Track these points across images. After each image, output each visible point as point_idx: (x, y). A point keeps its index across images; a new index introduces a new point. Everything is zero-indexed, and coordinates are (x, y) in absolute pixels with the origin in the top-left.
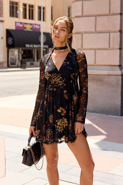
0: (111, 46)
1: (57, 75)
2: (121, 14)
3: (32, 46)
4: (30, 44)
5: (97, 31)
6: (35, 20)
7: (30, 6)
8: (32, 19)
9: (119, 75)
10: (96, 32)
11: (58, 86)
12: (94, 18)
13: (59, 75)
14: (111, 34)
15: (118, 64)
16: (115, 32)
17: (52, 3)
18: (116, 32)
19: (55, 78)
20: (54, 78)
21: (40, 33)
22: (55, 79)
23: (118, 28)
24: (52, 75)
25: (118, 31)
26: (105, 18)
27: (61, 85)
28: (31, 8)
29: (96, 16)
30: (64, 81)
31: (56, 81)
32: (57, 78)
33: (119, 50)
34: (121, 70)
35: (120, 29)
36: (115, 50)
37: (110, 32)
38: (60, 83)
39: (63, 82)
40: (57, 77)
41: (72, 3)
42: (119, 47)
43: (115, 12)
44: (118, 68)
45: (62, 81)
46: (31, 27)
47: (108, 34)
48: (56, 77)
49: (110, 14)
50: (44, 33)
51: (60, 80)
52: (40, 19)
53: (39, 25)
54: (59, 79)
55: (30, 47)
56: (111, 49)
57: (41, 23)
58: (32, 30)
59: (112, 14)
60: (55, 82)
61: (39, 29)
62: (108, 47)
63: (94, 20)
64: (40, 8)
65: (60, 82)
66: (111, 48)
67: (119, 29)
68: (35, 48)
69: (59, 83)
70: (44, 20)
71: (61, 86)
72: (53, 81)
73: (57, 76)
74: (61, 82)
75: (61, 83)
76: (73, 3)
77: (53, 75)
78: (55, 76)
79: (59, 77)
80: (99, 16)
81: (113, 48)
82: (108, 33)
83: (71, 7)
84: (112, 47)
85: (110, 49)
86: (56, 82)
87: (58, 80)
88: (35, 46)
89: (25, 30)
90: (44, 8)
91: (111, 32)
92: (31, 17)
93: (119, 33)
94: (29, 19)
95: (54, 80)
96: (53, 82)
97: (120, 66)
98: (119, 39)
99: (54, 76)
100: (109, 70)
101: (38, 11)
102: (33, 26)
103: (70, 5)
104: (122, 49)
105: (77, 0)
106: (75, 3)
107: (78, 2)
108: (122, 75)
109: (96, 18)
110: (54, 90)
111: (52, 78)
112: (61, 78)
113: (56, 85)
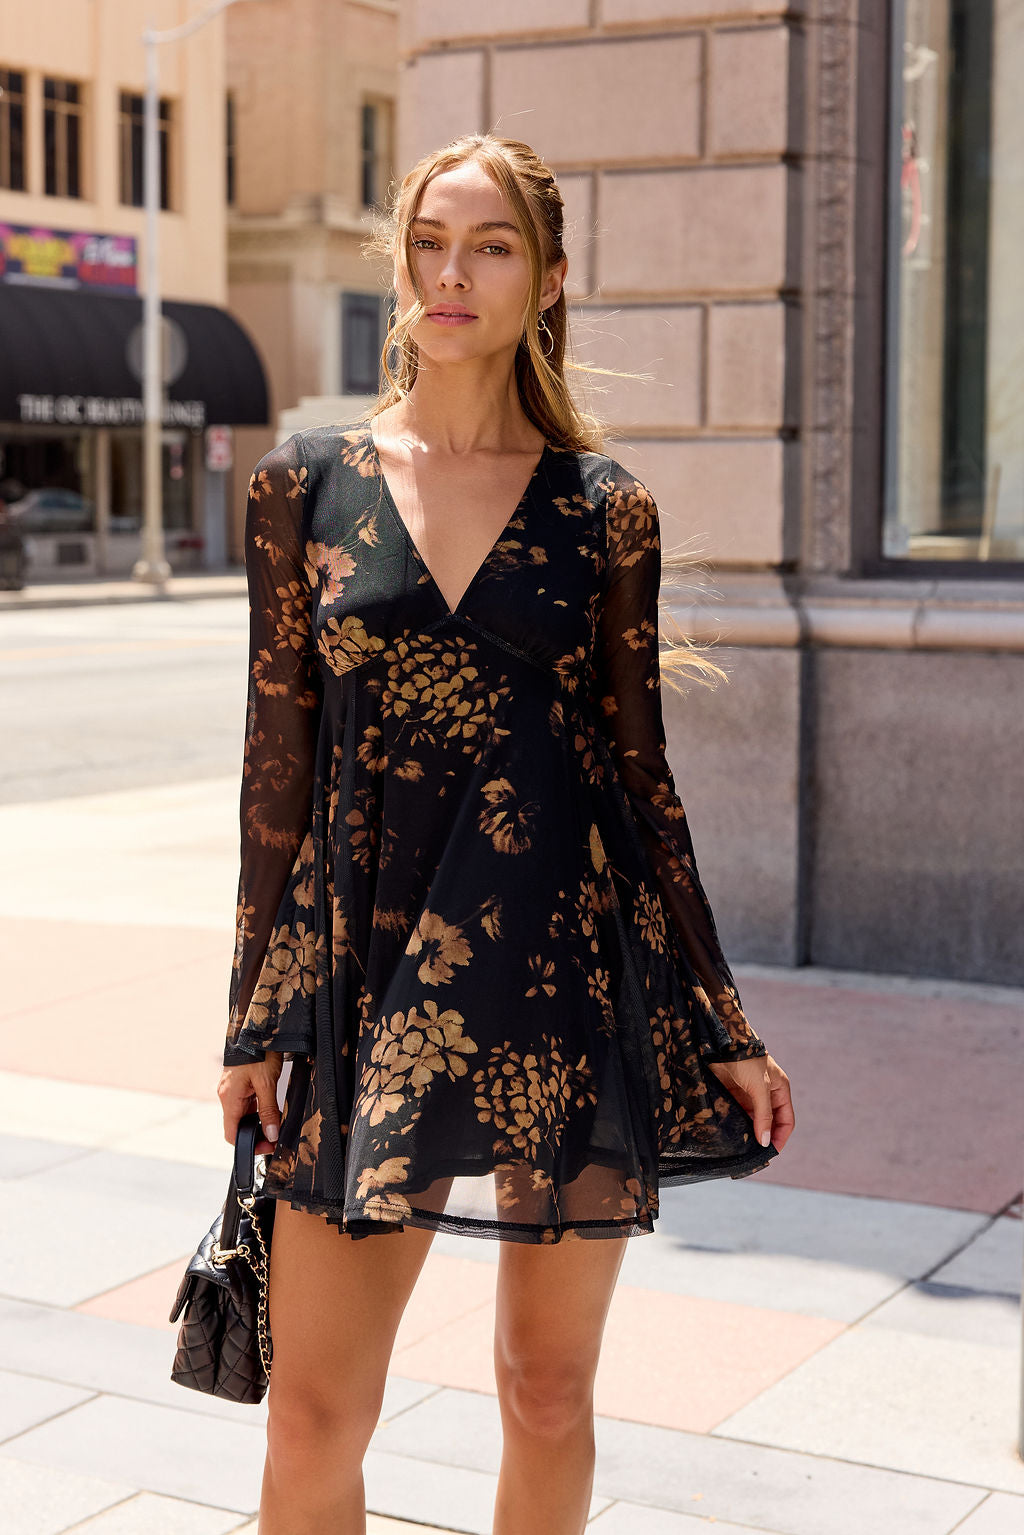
0: (716, 417)
1: (438, 646)
2: (792, 159)
3: (70, 409)
4: (56, 392)
5: (604, 295)
6: (93, 201)
7: (50, 88)
8: (75, 190)
9: (779, 646)
10: (598, 301)
11: (440, 740)
12: (580, 186)
13: (456, 651)
14: (719, 317)
15: (776, 556)
16: (744, 300)
17: (231, 67)
18: (758, 303)
19: (419, 668)
20: (407, 667)
21: (132, 309)
22: (422, 680)
23: (771, 271)
24: (390, 646)
25: (773, 296)
26: (666, 190)
27: (469, 731)
28: (63, 109)
29: (594, 173)
30: (494, 699)
31: (426, 697)
32: (436, 673)
33: (776, 448)
34: (795, 604)
35: (786, 281)
36: (750, 446)
37: (706, 300)
38: (465, 719)
39: (486, 709)
40: (437, 662)
41: (401, 66)
42: (777, 420)
43: (743, 144)
44: (773, 585)
45: (480, 703)
46: (66, 254)
47: (694, 314)
48: (432, 664)
49: (709, 161)
50: (170, 309)
51: (467, 693)
52: (133, 194)
53: (130, 245)
54: (457, 682)
55: (55, 422)
56: (717, 439)
57: (147, 223)
58: (69, 284)
59: (720, 157)
60: (418, 707)
61: (131, 273)
62: (688, 419)
63: (583, 204)
64: (132, 105)
65: (464, 709)
66: (719, 428)
67: (777, 276)
68: (96, 426)
69: (451, 719)
70: (165, 203)
71: (469, 741)
72: (398, 696)
73: (438, 654)
74: (471, 713)
75: (470, 720)
76: (412, 64)
77: (403, 648)
78: (422, 658)
79: (454, 670)
80: (622, 169)
81: (734, 428)
82: (689, 305)
83: (390, 104)
84: (727, 421)
85: (707, 433)
86: (429, 706)
87: (443, 689)
88: (96, 410)
89: (15, 279)
90: (165, 109)
91: (720, 304)
92: (65, 178)
93: (776, 313)
94: (50, 189)
95: (407, 691)
96: (401, 708)
97: (788, 569)
98: (779, 357)
99: (411, 653)
100: (703, 602)
101: (122, 128)
102: (81, 254)
103: (378, 86)
104: (807, 436)
105: (444, 47)
106: (426, 65)
107: (450, 63)
108: (809, 645)
109: (594, 192)
110: (405, 772)
111: (392, 673)
112: (470, 679)
113: (423, 734)
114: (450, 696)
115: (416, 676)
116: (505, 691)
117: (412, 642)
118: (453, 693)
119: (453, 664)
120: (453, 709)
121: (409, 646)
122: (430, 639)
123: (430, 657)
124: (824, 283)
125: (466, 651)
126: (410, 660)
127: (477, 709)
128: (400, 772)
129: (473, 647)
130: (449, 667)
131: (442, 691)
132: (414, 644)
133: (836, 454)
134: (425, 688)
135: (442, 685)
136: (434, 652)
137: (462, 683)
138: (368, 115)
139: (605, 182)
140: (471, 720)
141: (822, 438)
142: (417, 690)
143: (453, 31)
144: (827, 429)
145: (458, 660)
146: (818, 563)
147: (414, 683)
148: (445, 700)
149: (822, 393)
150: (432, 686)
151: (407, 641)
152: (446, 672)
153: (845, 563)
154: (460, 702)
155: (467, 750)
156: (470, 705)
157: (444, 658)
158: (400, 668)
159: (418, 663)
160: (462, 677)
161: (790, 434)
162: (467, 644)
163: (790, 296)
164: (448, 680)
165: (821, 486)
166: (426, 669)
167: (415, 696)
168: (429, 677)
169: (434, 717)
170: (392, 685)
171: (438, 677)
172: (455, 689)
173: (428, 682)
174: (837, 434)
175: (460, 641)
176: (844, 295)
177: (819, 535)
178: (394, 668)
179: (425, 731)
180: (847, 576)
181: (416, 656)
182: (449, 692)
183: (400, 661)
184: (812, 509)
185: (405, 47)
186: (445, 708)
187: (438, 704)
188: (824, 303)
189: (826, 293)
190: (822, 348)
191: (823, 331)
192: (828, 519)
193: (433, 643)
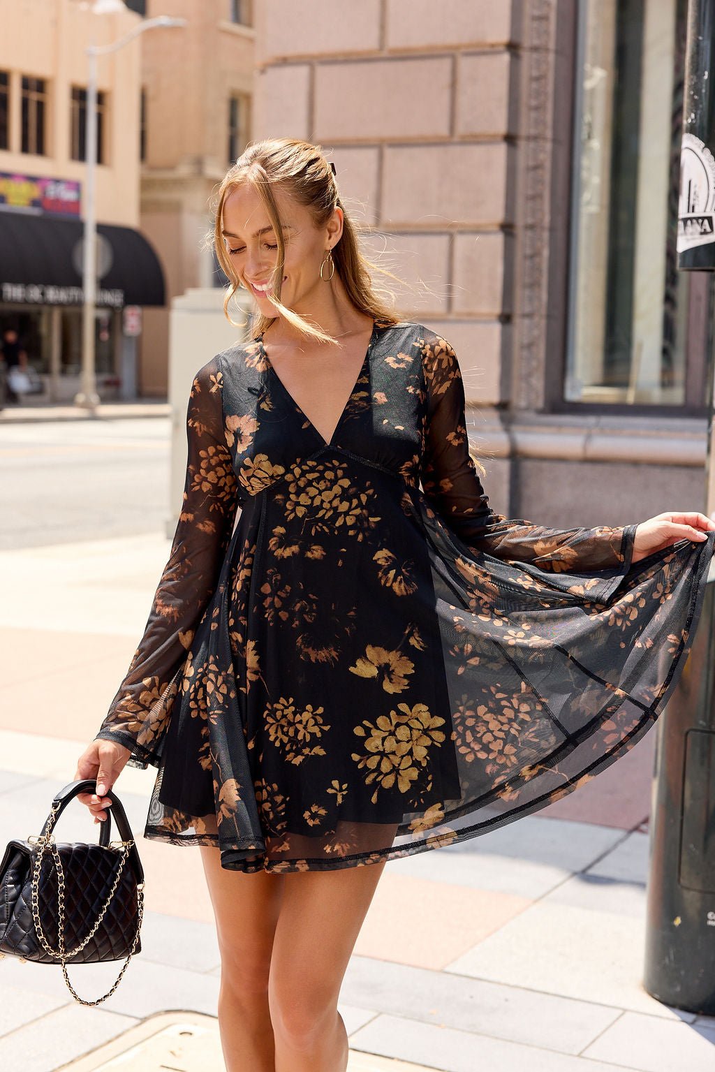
0: (458, 307)
1: (321, 468)
2: (510, 139)
3: (35, 293)
5: (387, 225)
6: (53, 157)
8: (41, 150)
9: (497, 457)
10: (382, 229)
11: (332, 529)
12: (372, 154)
13: (334, 469)
14: (461, 242)
15: (496, 398)
16: (477, 231)
17: (145, 71)
18: (486, 233)
19: (309, 483)
20: (301, 484)
22: (312, 491)
23: (495, 212)
24: (288, 471)
25: (496, 228)
26: (428, 159)
27: (350, 521)
28: (34, 97)
29: (380, 145)
30: (364, 498)
31: (317, 502)
32: (322, 485)
33: (496, 328)
34: (507, 430)
35: (506, 218)
36: (480, 327)
37: (452, 230)
38: (346, 514)
39: (360, 505)
40: (321, 478)
41: (256, 74)
42: (497, 309)
43: (479, 129)
44: (494, 416)
45: (355, 502)
46: (34, 192)
47: (444, 240)
48: (318, 480)
49: (456, 139)
50: (101, 230)
51: (345, 496)
52: (79, 153)
53: (77, 187)
54: (337, 490)
55: (26, 301)
56: (458, 321)
57: (88, 172)
58: (36, 211)
59: (464, 137)
60: (312, 510)
61: (77, 204)
62: (443, 310)
63: (373, 167)
65: (344, 506)
66: (460, 314)
67: (498, 215)
68: (52, 305)
69: (337, 515)
70: (99, 160)
71: (352, 527)
72: (298, 504)
73: (322, 473)
74: (350, 509)
76: (263, 71)
78: (310, 476)
79: (334, 482)
80: (399, 144)
81: (470, 314)
82: (441, 233)
83: (248, 97)
84: (465, 310)
85: (452, 317)
86: (320, 508)
87: (328, 495)
88: (52, 294)
90: (101, 98)
91: (462, 233)
93: (498, 240)
94: (25, 149)
95: (303, 499)
96: (301, 512)
97: (502, 407)
98: (499, 269)
99: (303, 474)
101: (73, 110)
102: (44, 191)
103: (241, 86)
104: (517, 320)
105: (284, 62)
106: (273, 73)
107: (288, 72)
108: (516, 457)
109: (381, 158)
110: (312, 554)
111: (292, 489)
112: (346, 486)
113: (319, 526)
114: (333, 499)
115: (308, 489)
116: (371, 492)
117: (303, 467)
118: (335, 497)
119: (333, 478)
120: (337, 507)
121: (302, 469)
122: (315, 464)
123: (316, 475)
124: (530, 221)
125: (340, 469)
126: (303, 479)
127: (354, 506)
128: (309, 554)
129: (345, 465)
130: (330, 481)
131: (327, 497)
132: (304, 467)
133: (536, 332)
134: (315, 496)
135: (327, 493)
136: (318, 471)
137: (340, 490)
138: (233, 104)
139: (389, 152)
140: (350, 513)
141: (527, 322)
142: (310, 498)
143: (290, 51)
144: (529, 316)
145: (336, 475)
146: (523, 403)
147: (307, 493)
148: (330, 502)
149: (527, 292)
150: (320, 494)
151: (299, 466)
152: (329, 484)
153: (540, 403)
154: (341, 502)
155: (351, 533)
156: (348, 504)
157: (326, 474)
158: (297, 484)
159: (308, 480)
160: (340, 486)
161: (506, 319)
162: (340, 464)
163: (507, 228)
164: (330, 489)
165: (525, 353)
166: (314, 484)
167: (309, 502)
168: (318, 489)
169: (324, 515)
170: (293, 497)
171: (324, 488)
172: (336, 494)
173: (317, 492)
174: (536, 319)
175: (336, 463)
176: (542, 228)
177: (524, 385)
178: (292, 485)
179: (320, 524)
180: (541, 412)
181: (307, 475)
182: (332, 497)
183: (296, 480)
184: (518, 368)
185: (259, 60)
186: (331, 508)
187: (326, 505)
188: (529, 233)
189: (531, 227)
190: (528, 263)
191: (528, 252)
192: (529, 375)
193: (317, 466)
